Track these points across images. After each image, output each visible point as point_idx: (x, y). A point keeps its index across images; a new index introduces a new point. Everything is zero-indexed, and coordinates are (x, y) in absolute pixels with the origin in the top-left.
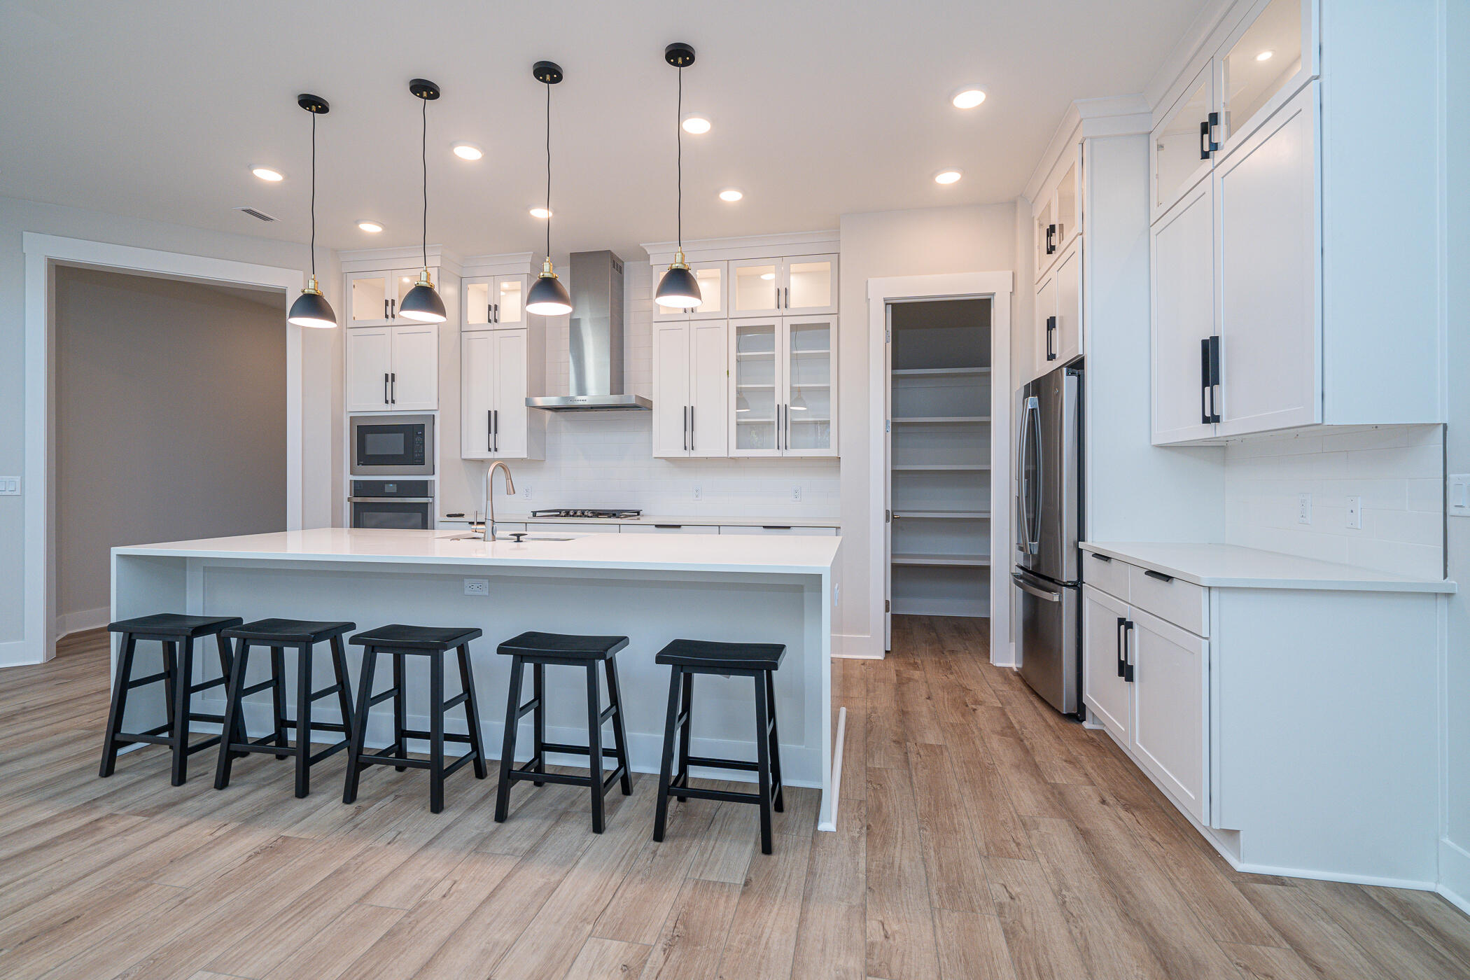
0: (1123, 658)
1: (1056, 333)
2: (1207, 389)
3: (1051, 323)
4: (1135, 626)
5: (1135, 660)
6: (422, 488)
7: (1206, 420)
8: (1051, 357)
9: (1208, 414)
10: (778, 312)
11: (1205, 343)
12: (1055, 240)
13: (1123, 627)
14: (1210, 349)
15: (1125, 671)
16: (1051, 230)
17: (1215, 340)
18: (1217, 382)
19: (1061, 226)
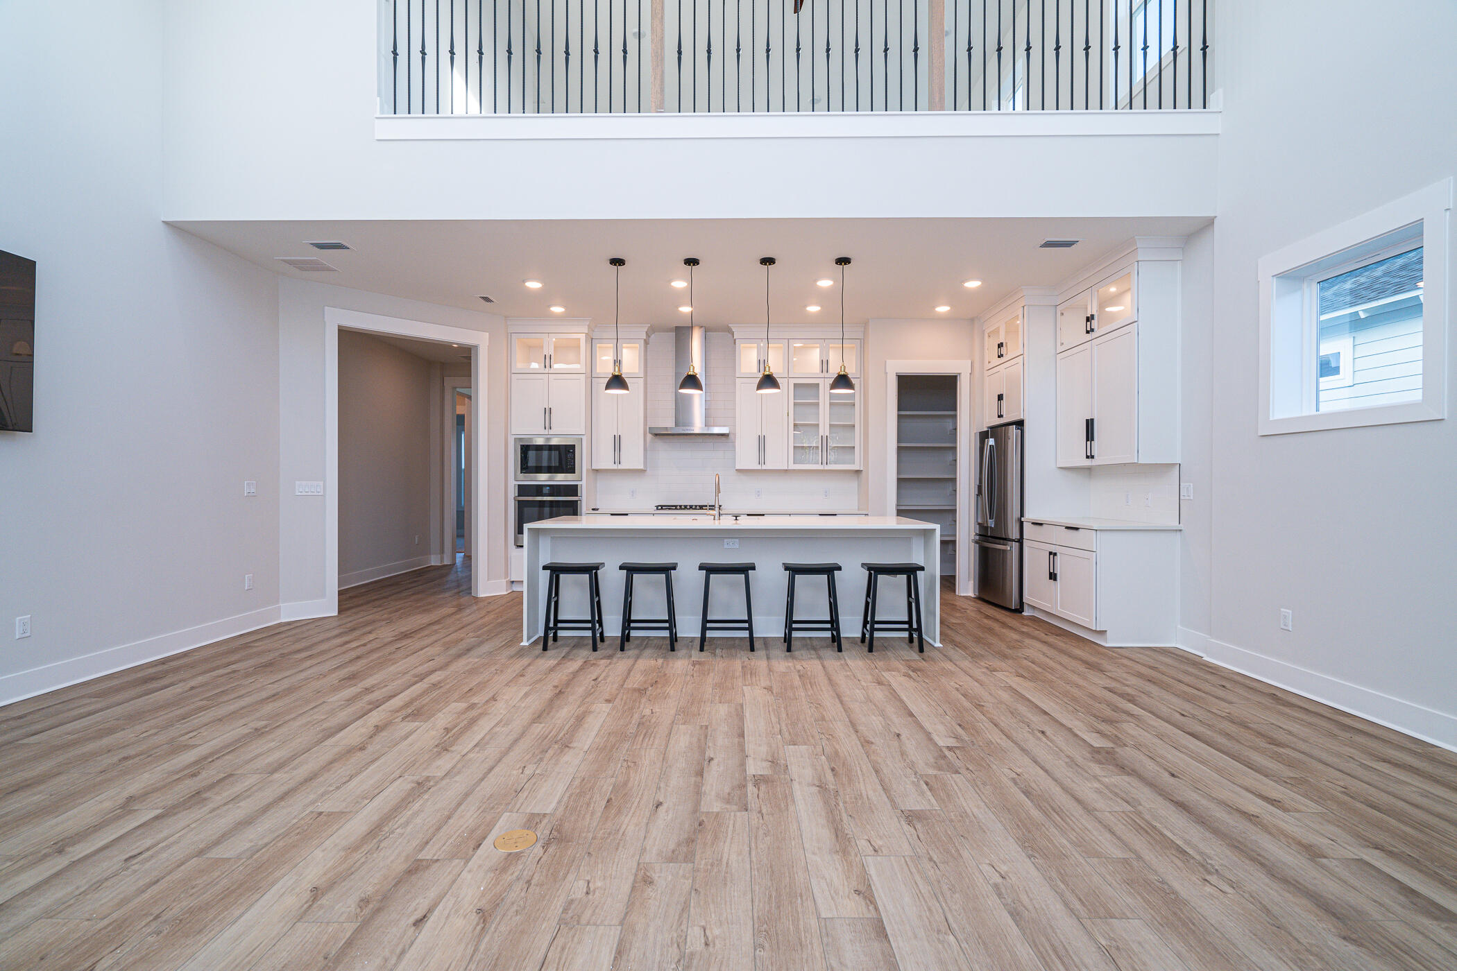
0: (1052, 571)
1: (1004, 402)
2: (1089, 443)
3: (1000, 397)
4: (1058, 554)
5: (1058, 571)
6: (573, 490)
7: (1087, 457)
8: (1000, 416)
9: (1089, 454)
10: (822, 375)
11: (1087, 421)
12: (1003, 350)
13: (1052, 556)
14: (1090, 424)
15: (1053, 576)
16: (1000, 345)
17: (1092, 420)
18: (1092, 439)
19: (1006, 343)
